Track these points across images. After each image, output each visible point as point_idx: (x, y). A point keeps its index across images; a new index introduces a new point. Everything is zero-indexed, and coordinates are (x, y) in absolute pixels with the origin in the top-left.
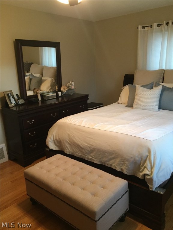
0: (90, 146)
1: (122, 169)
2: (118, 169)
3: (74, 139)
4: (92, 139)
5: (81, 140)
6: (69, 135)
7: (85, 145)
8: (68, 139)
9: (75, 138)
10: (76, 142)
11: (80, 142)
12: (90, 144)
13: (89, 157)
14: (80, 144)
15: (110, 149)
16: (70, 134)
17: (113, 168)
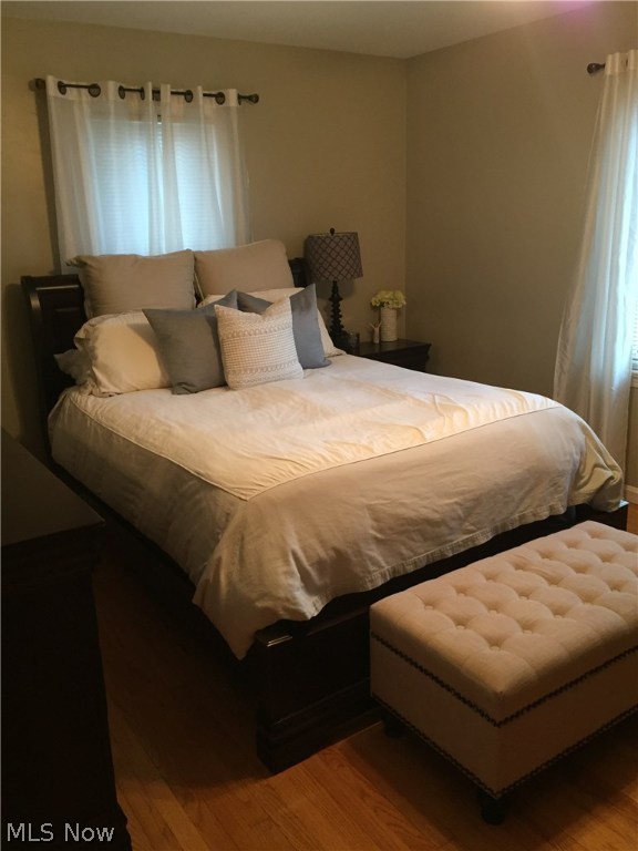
0: (461, 497)
1: (551, 508)
2: (544, 514)
3: (401, 511)
4: (457, 472)
5: (428, 498)
6: (370, 508)
7: (447, 505)
8: (375, 524)
9: (403, 505)
10: (412, 514)
11: (425, 507)
12: (462, 493)
13: (459, 541)
14: (426, 513)
15: (519, 471)
16: (372, 503)
17: (531, 520)
